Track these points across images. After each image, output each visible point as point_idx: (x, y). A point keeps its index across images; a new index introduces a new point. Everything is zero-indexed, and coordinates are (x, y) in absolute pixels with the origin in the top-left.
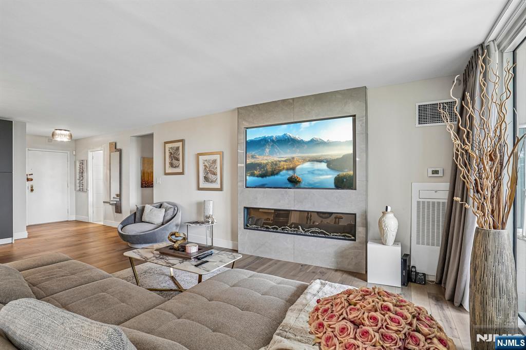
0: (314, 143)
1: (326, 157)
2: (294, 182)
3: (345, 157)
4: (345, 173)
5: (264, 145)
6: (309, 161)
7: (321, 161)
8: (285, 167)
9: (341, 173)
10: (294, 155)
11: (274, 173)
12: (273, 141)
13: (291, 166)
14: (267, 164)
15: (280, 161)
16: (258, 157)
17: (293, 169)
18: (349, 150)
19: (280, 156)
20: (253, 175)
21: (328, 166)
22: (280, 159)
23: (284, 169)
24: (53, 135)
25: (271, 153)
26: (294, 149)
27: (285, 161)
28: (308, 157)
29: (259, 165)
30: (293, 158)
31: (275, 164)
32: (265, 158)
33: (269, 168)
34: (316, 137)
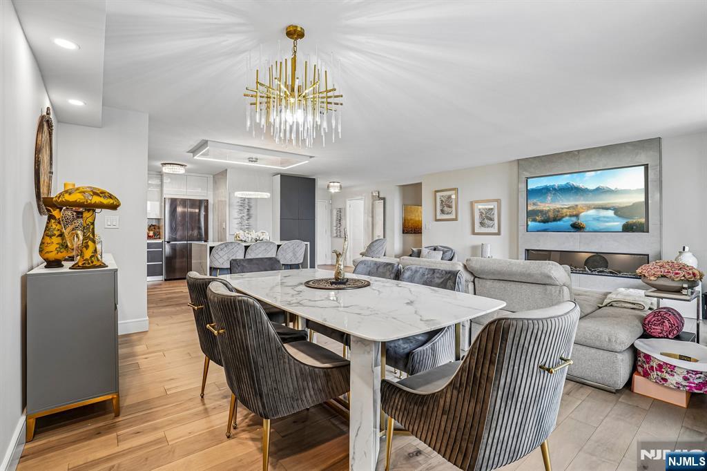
0: (599, 191)
1: (614, 205)
2: (577, 227)
3: (635, 206)
4: (634, 221)
5: (546, 193)
6: (594, 208)
7: (607, 209)
8: (568, 214)
9: (630, 221)
10: (577, 203)
11: (556, 219)
12: (555, 189)
13: (575, 213)
14: (549, 211)
15: (562, 209)
16: (539, 204)
17: (577, 216)
18: (641, 198)
19: (562, 203)
20: (534, 220)
21: (615, 214)
22: (562, 207)
23: (566, 215)
24: (328, 187)
25: (553, 201)
26: (577, 197)
27: (568, 208)
28: (593, 205)
29: (541, 212)
30: (577, 206)
31: (557, 211)
32: (547, 205)
33: (551, 215)
34: (602, 185)
